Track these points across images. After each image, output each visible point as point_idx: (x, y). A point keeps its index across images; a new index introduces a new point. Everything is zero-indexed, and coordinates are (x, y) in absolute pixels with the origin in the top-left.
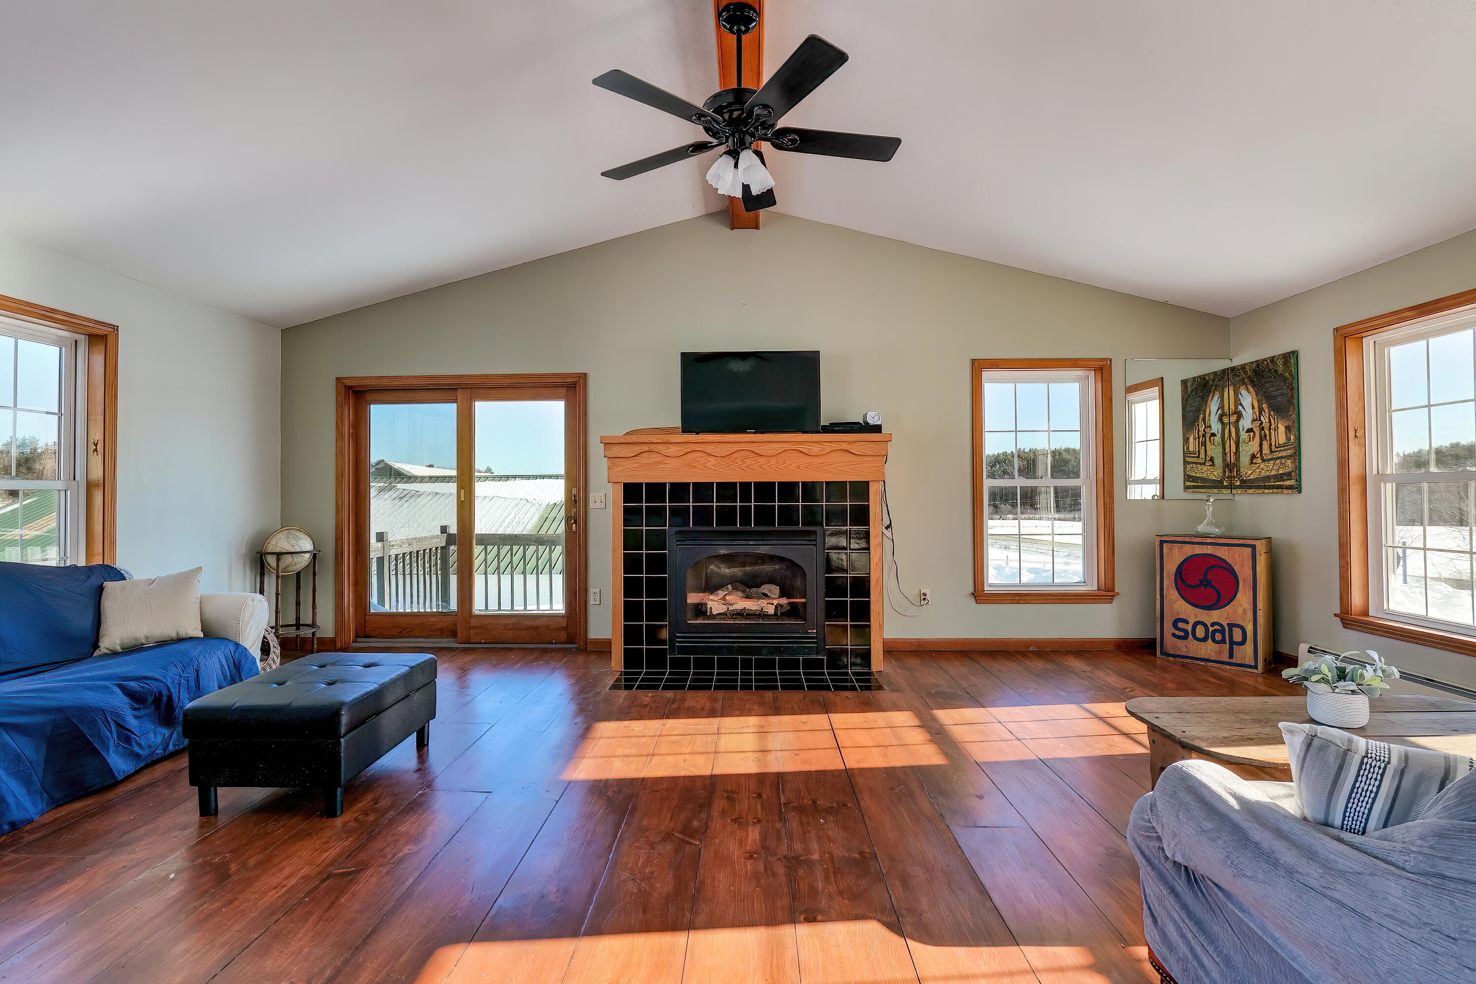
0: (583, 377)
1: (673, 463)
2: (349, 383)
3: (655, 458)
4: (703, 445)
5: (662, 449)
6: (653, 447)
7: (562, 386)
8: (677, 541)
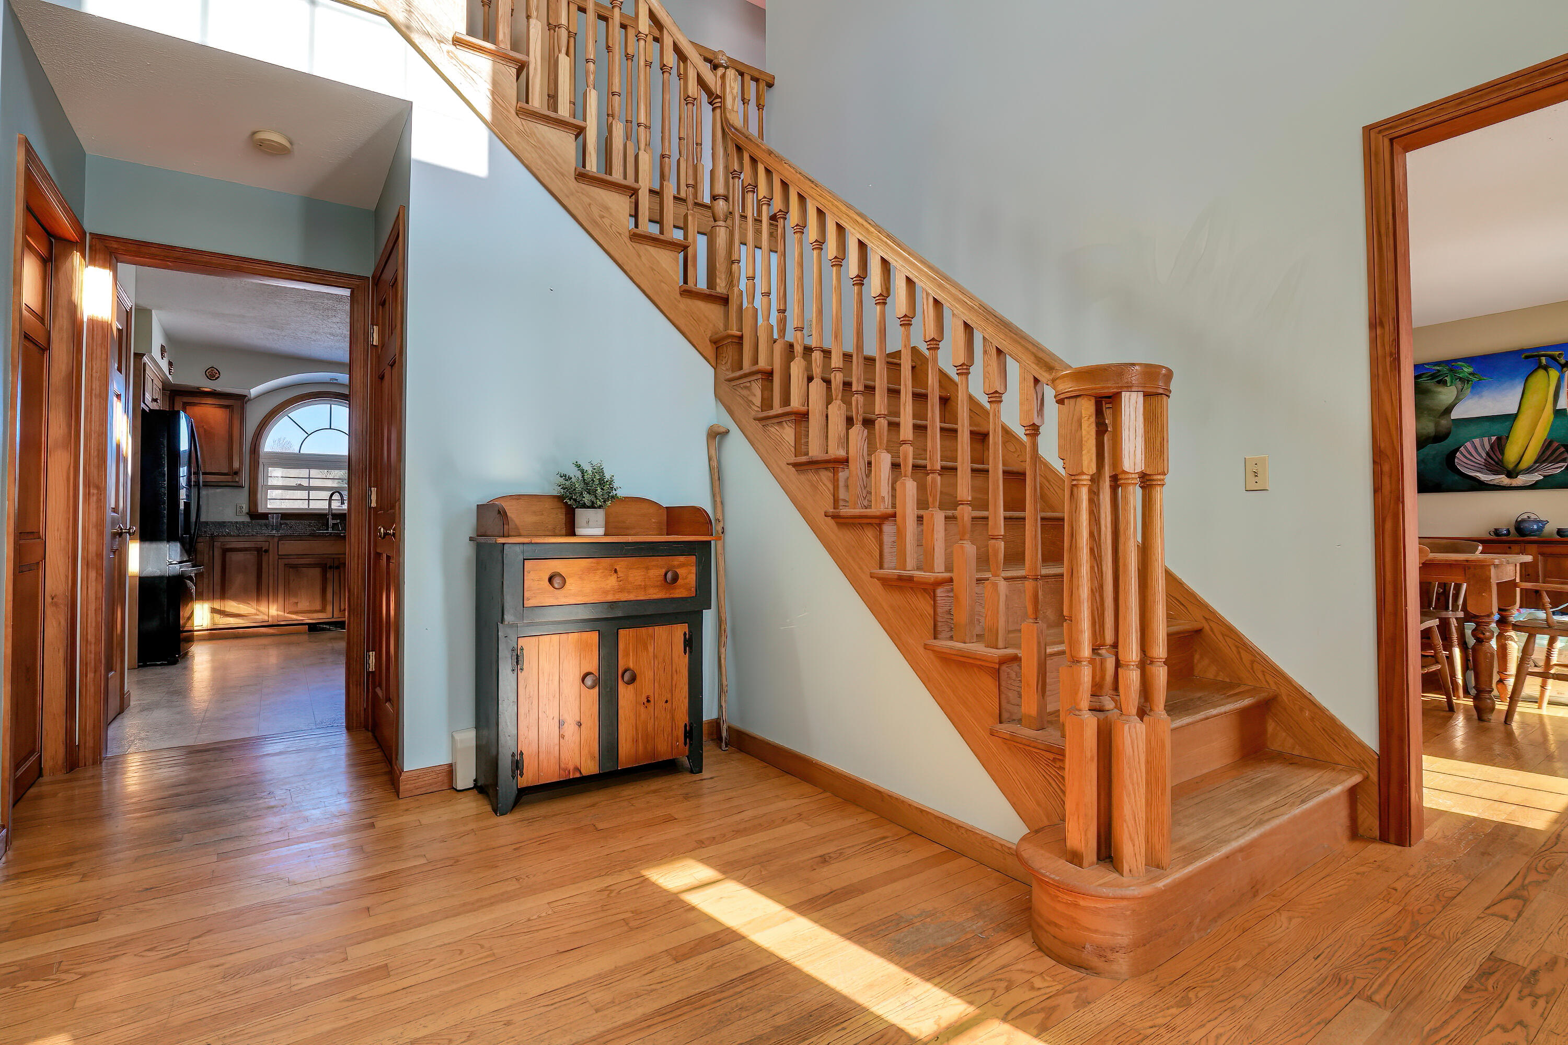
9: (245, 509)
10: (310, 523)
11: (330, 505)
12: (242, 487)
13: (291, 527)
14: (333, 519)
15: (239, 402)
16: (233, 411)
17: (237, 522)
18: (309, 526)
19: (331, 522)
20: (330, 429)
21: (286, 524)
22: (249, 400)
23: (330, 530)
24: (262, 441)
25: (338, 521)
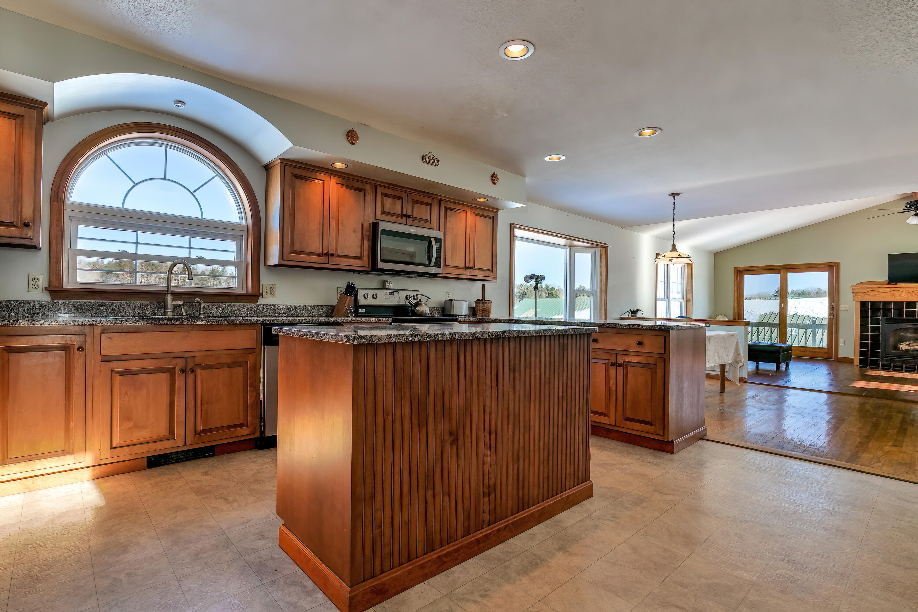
0: (838, 264)
1: (884, 295)
2: (738, 269)
3: (875, 293)
4: (899, 288)
5: (880, 290)
6: (875, 289)
7: (828, 267)
8: (885, 322)
9: (43, 282)
10: (141, 305)
11: (169, 281)
12: (35, 248)
13: (114, 310)
14: (173, 300)
15: (34, 113)
16: (22, 125)
17: (29, 302)
18: (140, 307)
19: (170, 303)
20: (165, 179)
21: (107, 306)
22: (49, 119)
23: (170, 314)
24: (70, 184)
25: (181, 302)
